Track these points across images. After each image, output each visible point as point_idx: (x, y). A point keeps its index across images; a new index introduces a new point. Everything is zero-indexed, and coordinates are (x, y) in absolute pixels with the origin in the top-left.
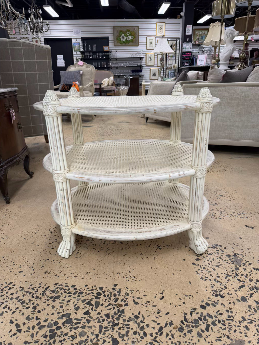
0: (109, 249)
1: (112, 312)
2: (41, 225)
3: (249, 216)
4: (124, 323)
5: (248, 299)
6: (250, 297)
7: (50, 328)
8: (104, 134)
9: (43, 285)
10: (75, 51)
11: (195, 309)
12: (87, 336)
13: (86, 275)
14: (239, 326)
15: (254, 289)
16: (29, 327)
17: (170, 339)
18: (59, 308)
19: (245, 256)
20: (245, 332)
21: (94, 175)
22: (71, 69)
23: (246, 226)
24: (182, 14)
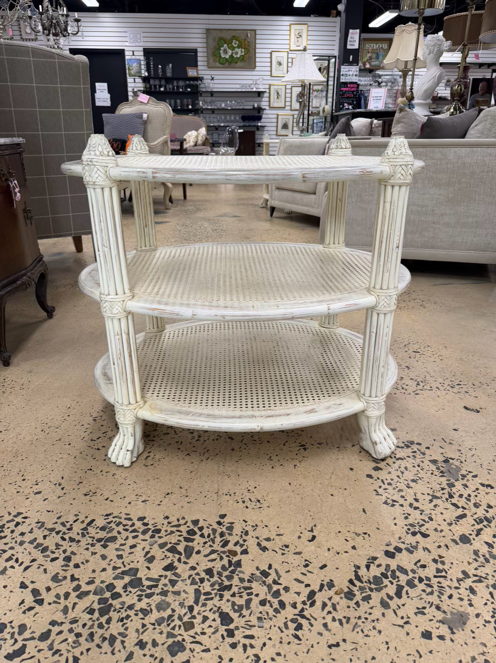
0: (208, 451)
1: (217, 566)
2: (73, 405)
3: (471, 391)
4: (242, 585)
5: (472, 539)
6: (477, 535)
7: (99, 597)
8: (190, 238)
9: (81, 518)
10: (130, 75)
11: (375, 558)
12: (172, 609)
13: (165, 497)
14: (456, 588)
15: (483, 522)
16: (58, 594)
17: (329, 612)
18: (115, 559)
19: (464, 462)
20: (468, 598)
21: (181, 304)
22: (125, 110)
23: (466, 408)
24: (341, 7)
